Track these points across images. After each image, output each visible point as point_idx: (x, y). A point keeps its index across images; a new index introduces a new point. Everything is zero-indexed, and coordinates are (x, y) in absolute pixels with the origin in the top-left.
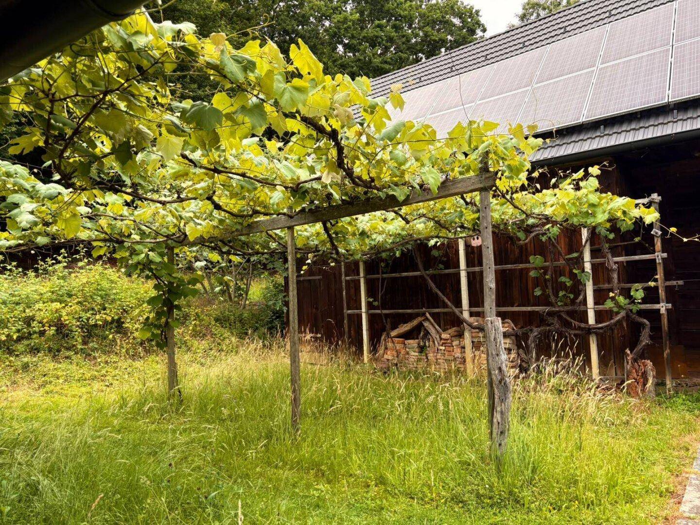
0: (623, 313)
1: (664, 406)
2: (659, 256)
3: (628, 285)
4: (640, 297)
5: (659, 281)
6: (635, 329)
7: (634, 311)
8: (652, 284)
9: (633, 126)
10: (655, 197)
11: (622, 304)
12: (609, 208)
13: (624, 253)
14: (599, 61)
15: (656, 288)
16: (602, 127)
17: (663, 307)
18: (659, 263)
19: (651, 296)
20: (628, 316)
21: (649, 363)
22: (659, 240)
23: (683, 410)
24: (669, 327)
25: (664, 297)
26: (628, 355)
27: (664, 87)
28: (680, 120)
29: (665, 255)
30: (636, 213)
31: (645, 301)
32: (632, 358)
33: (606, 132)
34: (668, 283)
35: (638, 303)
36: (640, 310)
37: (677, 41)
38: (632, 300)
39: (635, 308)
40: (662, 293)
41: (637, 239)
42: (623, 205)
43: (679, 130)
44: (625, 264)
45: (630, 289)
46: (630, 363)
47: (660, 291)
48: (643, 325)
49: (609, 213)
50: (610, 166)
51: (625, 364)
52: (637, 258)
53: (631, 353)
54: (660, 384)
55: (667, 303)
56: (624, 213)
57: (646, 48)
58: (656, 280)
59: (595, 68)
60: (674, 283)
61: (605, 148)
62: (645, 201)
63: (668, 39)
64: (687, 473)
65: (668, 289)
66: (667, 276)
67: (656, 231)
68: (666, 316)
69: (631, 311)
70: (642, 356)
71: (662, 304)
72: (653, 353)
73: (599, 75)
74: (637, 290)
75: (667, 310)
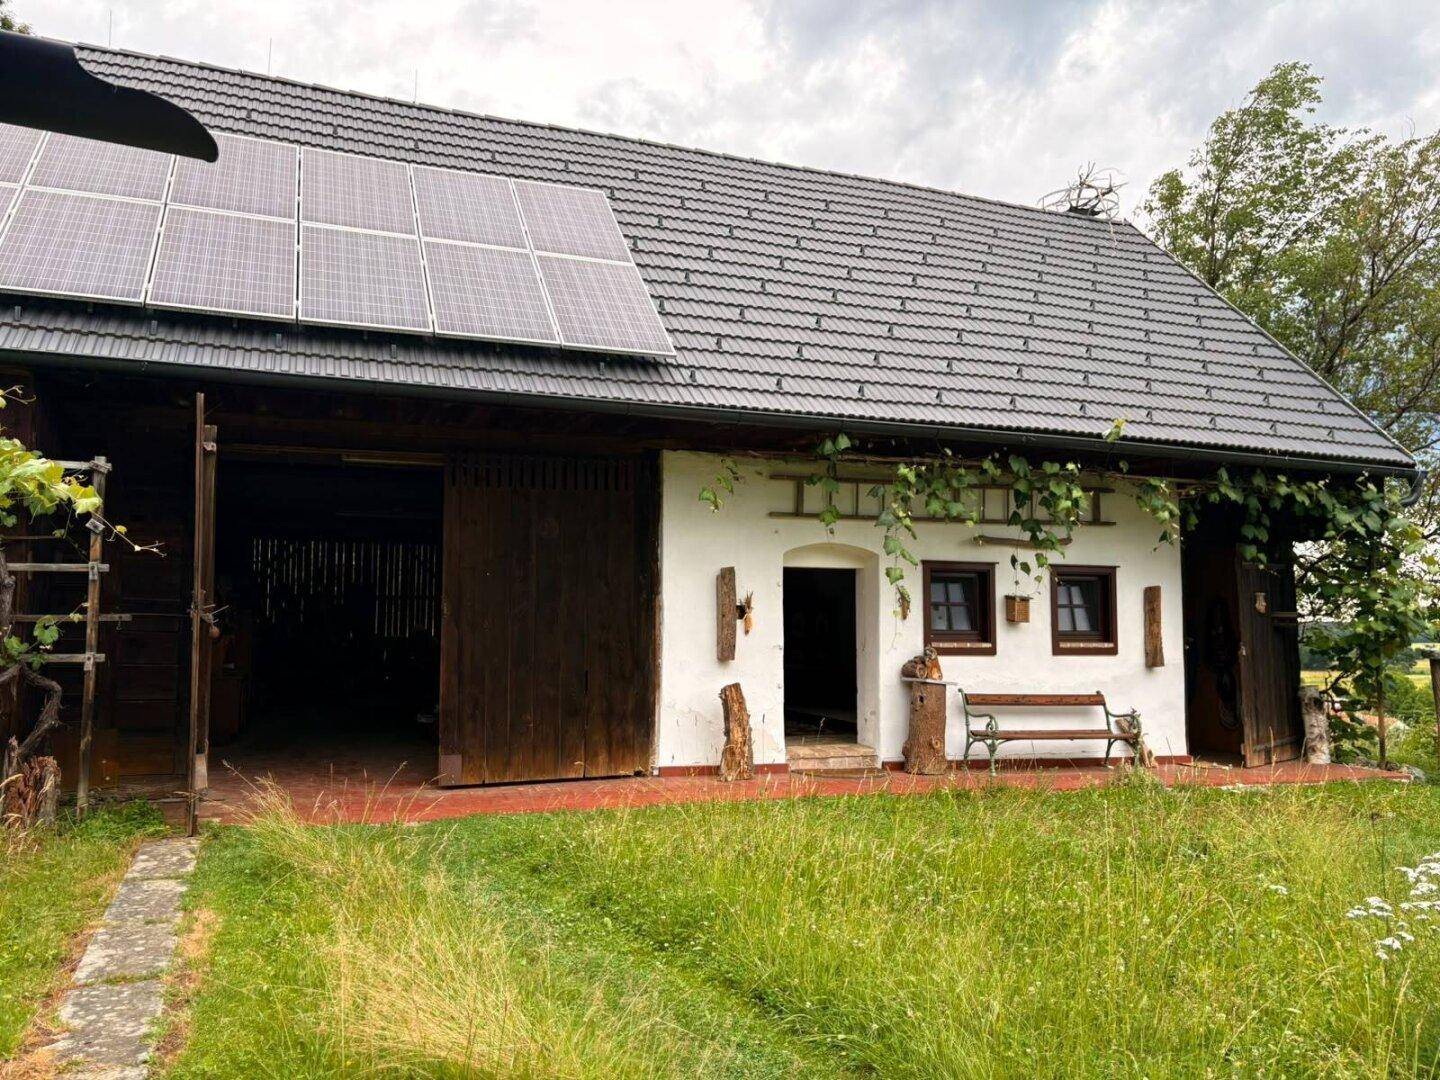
0: (13, 670)
1: (68, 836)
2: (95, 568)
3: (30, 617)
4: (50, 640)
5: (89, 612)
6: (33, 698)
7: (36, 665)
8: (75, 617)
9: (77, 325)
10: (101, 462)
11: (15, 653)
12: (15, 473)
13: (30, 556)
14: (27, 176)
15: (83, 625)
16: (18, 309)
17: (89, 660)
18: (94, 581)
19: (71, 638)
20: (22, 676)
21: (51, 762)
22: (99, 538)
23: (101, 838)
24: (96, 697)
25: (94, 642)
26: (13, 749)
27: (141, 274)
28: (161, 340)
29: (106, 567)
30: (62, 490)
31: (58, 647)
32: (19, 755)
33: (26, 322)
34: (104, 618)
35: (46, 651)
36: (48, 664)
37: (174, 200)
38: (34, 645)
39: (36, 660)
40: (91, 634)
41: (58, 533)
42: (42, 474)
43: (156, 357)
44: (30, 578)
45: (32, 625)
46: (14, 764)
47: (88, 631)
48: (48, 692)
49: (13, 482)
50: (24, 397)
51: (6, 765)
52: (54, 567)
53: (19, 744)
54: (66, 802)
55: (98, 652)
56: (41, 487)
57: (119, 188)
58: (83, 611)
59: (18, 186)
60: (116, 617)
61: (19, 351)
62: (83, 466)
63: (161, 189)
64: (92, 927)
65: (104, 629)
66: (105, 606)
67: (96, 524)
68: (93, 676)
69: (30, 665)
70: (40, 750)
71: (88, 654)
72: (60, 744)
73: (24, 202)
74: (46, 628)
75: (97, 665)
